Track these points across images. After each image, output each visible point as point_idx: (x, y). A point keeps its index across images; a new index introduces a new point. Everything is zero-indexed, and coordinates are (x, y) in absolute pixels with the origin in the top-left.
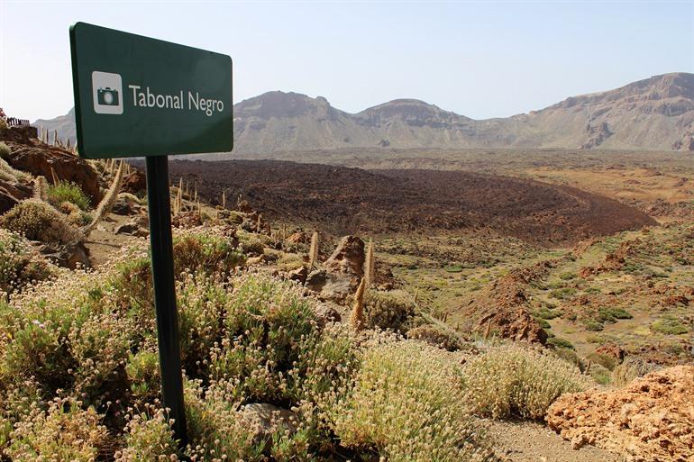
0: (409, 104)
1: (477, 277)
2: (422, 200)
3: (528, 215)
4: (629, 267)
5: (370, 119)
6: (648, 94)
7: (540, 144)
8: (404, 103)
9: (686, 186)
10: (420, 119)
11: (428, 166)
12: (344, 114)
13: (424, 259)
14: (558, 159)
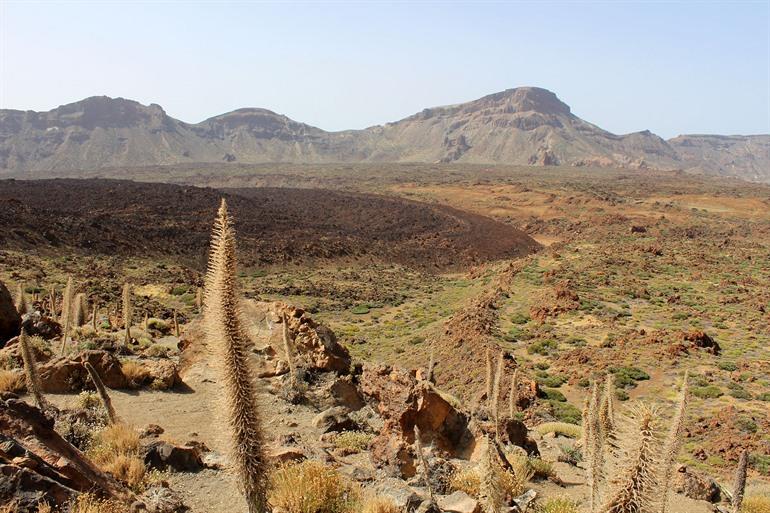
0: (255, 114)
1: (389, 317)
2: (295, 225)
3: (410, 238)
4: (586, 305)
5: (212, 131)
6: (502, 107)
7: (398, 158)
8: (251, 113)
9: (556, 202)
10: (268, 131)
11: (281, 184)
12: (183, 124)
13: (323, 299)
14: (420, 175)
